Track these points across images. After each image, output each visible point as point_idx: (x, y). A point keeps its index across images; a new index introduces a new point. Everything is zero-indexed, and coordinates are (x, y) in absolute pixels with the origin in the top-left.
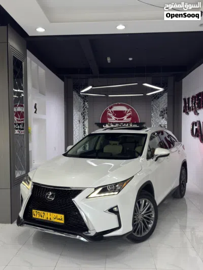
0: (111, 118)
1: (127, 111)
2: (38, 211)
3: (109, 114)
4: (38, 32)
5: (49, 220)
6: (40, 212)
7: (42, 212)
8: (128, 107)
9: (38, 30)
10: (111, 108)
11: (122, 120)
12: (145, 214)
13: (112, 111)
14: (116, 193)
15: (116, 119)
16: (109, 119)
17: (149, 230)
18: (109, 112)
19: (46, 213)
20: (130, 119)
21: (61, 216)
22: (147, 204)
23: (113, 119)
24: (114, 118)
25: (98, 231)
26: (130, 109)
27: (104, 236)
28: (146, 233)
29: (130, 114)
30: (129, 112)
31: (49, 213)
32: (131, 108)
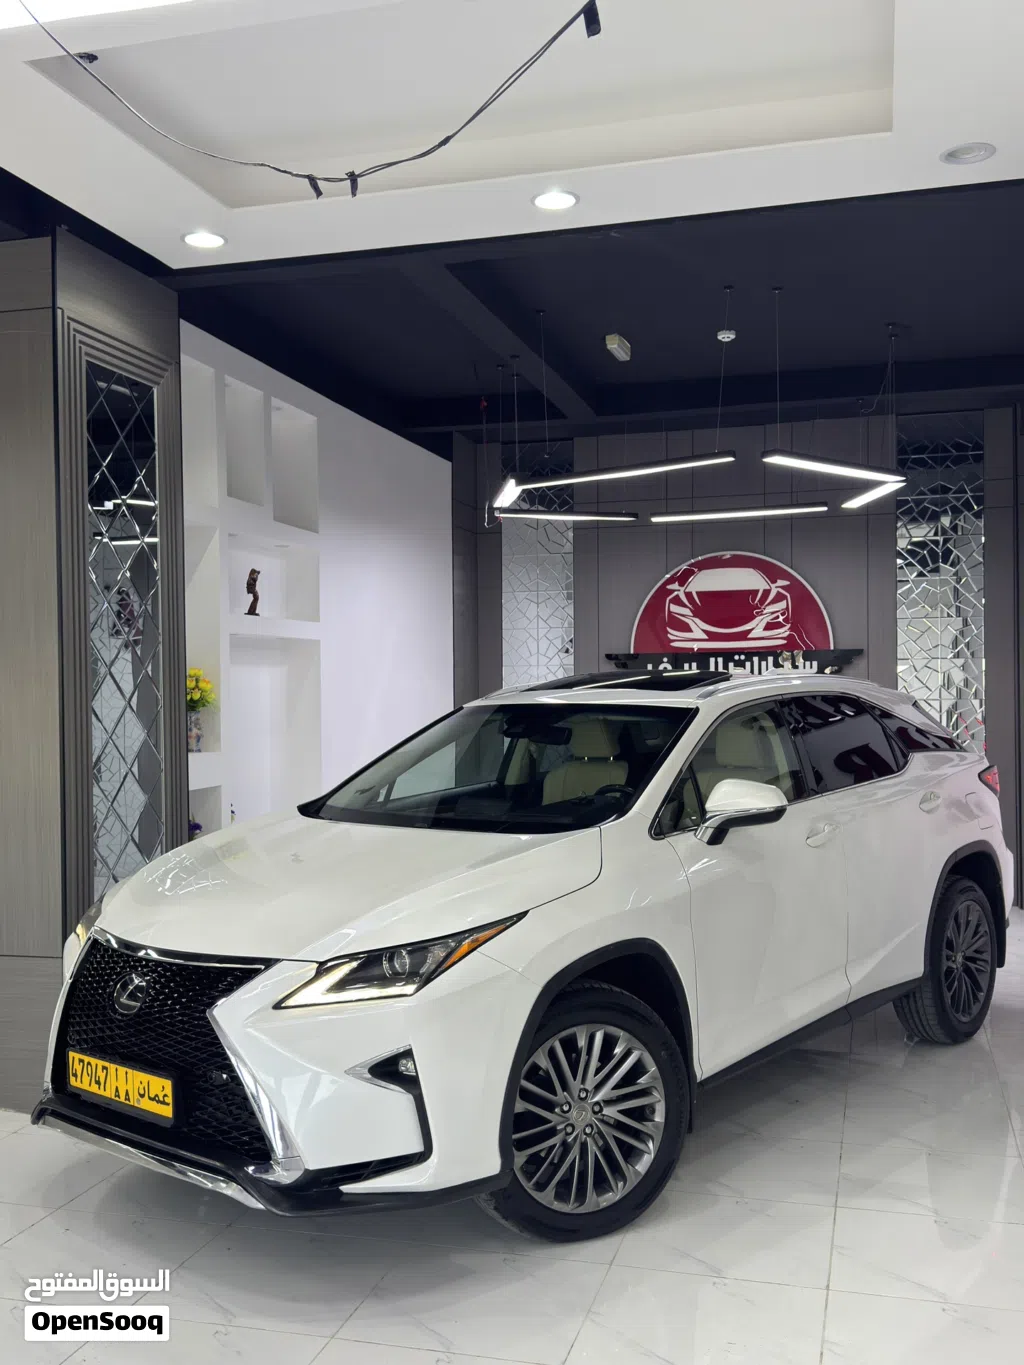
0: (687, 628)
1: (767, 593)
2: (87, 1059)
3: (674, 608)
4: (195, 251)
5: (122, 1099)
6: (93, 1061)
7: (101, 1063)
8: (771, 573)
9: (191, 240)
10: (683, 579)
11: (743, 636)
12: (609, 1102)
13: (689, 595)
14: (410, 988)
15: (712, 637)
16: (673, 634)
17: (630, 1186)
18: (677, 601)
19: (112, 1067)
20: (784, 631)
21: (162, 1086)
22: (618, 1050)
23: (696, 635)
24: (699, 627)
25: (312, 1167)
26: (781, 583)
27: (346, 1188)
28: (609, 1198)
29: (782, 605)
30: (779, 598)
31: (122, 1070)
32: (786, 576)
